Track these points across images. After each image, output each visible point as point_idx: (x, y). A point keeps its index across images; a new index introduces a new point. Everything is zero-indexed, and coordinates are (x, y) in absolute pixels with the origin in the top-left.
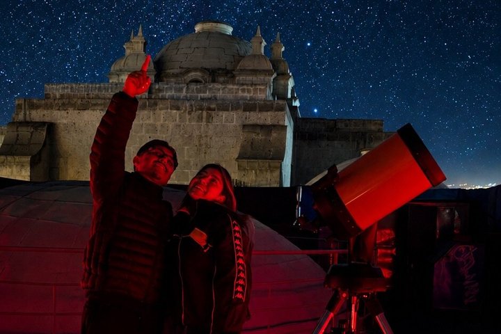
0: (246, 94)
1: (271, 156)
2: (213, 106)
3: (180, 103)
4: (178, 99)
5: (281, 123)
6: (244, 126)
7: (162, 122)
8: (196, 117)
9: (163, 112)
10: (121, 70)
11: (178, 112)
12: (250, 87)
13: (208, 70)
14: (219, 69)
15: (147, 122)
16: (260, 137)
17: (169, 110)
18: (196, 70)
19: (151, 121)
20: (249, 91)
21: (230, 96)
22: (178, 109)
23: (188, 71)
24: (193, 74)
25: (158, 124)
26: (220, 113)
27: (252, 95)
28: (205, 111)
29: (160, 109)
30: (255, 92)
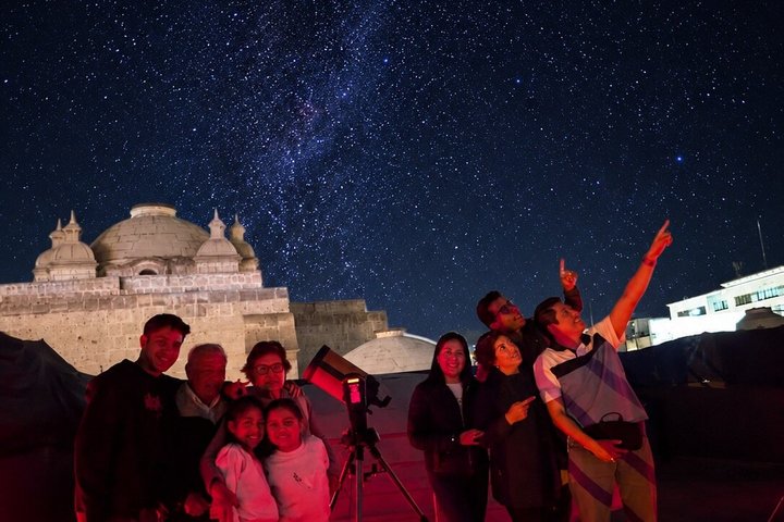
0: (237, 283)
2: (204, 298)
3: (165, 299)
5: (286, 311)
6: (246, 317)
8: (185, 311)
9: (144, 308)
11: (163, 307)
13: (160, 258)
14: (175, 257)
15: (126, 321)
16: (266, 327)
17: (151, 306)
18: (146, 259)
20: (241, 280)
21: (222, 287)
22: (163, 303)
24: (143, 263)
25: (139, 322)
26: (214, 305)
27: (245, 283)
28: (195, 304)
29: (141, 306)
30: (249, 280)
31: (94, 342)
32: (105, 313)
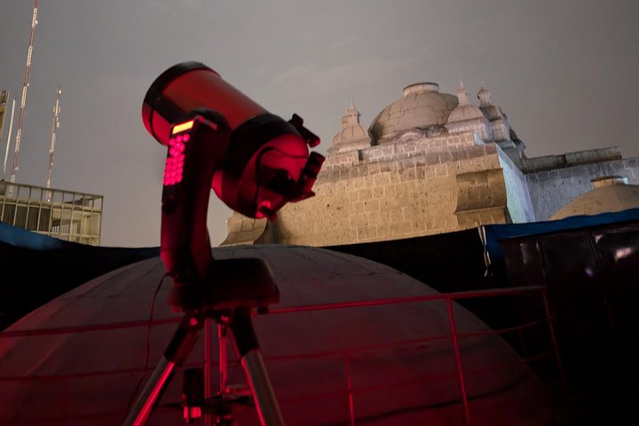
0: (454, 144)
1: (492, 203)
2: (422, 161)
3: (390, 165)
4: (388, 161)
5: (495, 167)
6: (459, 176)
7: (375, 186)
8: (407, 175)
9: (374, 176)
10: (339, 144)
11: (389, 173)
12: (456, 136)
13: (420, 129)
14: (432, 126)
15: (361, 188)
16: (477, 184)
17: (380, 173)
18: (408, 131)
19: (364, 187)
20: (456, 141)
21: (439, 149)
22: (388, 170)
23: (401, 133)
24: (406, 135)
25: (372, 188)
26: (431, 167)
27: (460, 143)
28: (415, 167)
29: (371, 173)
30: (463, 140)
31: (338, 208)
32: (344, 182)
